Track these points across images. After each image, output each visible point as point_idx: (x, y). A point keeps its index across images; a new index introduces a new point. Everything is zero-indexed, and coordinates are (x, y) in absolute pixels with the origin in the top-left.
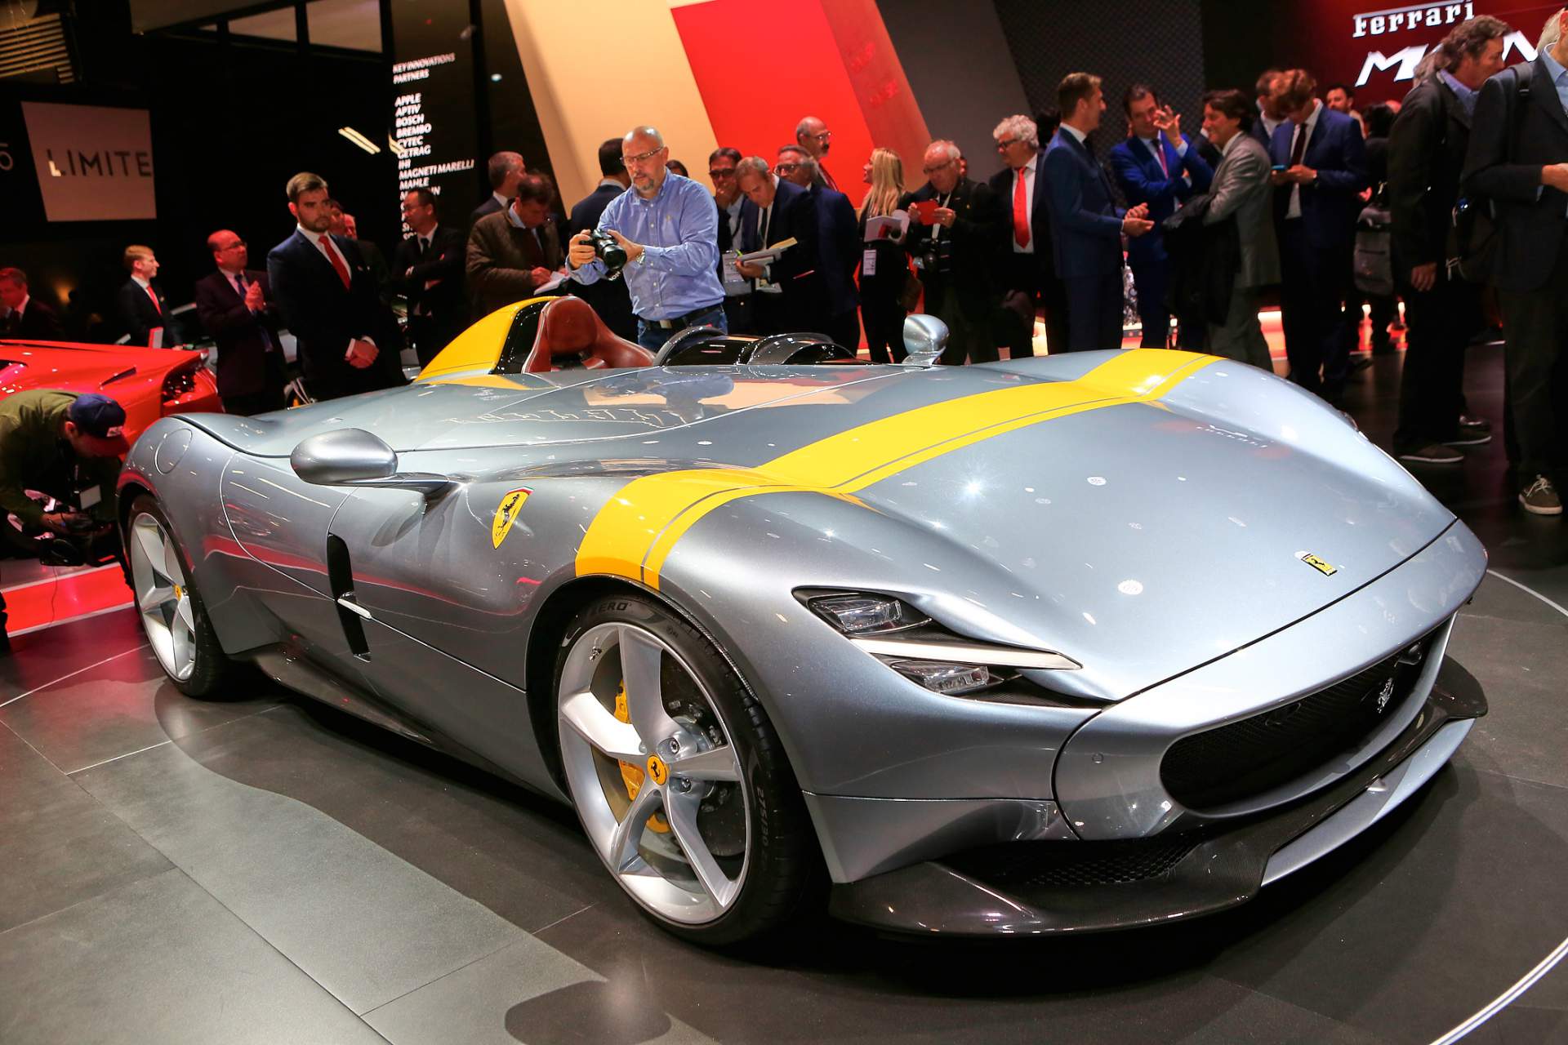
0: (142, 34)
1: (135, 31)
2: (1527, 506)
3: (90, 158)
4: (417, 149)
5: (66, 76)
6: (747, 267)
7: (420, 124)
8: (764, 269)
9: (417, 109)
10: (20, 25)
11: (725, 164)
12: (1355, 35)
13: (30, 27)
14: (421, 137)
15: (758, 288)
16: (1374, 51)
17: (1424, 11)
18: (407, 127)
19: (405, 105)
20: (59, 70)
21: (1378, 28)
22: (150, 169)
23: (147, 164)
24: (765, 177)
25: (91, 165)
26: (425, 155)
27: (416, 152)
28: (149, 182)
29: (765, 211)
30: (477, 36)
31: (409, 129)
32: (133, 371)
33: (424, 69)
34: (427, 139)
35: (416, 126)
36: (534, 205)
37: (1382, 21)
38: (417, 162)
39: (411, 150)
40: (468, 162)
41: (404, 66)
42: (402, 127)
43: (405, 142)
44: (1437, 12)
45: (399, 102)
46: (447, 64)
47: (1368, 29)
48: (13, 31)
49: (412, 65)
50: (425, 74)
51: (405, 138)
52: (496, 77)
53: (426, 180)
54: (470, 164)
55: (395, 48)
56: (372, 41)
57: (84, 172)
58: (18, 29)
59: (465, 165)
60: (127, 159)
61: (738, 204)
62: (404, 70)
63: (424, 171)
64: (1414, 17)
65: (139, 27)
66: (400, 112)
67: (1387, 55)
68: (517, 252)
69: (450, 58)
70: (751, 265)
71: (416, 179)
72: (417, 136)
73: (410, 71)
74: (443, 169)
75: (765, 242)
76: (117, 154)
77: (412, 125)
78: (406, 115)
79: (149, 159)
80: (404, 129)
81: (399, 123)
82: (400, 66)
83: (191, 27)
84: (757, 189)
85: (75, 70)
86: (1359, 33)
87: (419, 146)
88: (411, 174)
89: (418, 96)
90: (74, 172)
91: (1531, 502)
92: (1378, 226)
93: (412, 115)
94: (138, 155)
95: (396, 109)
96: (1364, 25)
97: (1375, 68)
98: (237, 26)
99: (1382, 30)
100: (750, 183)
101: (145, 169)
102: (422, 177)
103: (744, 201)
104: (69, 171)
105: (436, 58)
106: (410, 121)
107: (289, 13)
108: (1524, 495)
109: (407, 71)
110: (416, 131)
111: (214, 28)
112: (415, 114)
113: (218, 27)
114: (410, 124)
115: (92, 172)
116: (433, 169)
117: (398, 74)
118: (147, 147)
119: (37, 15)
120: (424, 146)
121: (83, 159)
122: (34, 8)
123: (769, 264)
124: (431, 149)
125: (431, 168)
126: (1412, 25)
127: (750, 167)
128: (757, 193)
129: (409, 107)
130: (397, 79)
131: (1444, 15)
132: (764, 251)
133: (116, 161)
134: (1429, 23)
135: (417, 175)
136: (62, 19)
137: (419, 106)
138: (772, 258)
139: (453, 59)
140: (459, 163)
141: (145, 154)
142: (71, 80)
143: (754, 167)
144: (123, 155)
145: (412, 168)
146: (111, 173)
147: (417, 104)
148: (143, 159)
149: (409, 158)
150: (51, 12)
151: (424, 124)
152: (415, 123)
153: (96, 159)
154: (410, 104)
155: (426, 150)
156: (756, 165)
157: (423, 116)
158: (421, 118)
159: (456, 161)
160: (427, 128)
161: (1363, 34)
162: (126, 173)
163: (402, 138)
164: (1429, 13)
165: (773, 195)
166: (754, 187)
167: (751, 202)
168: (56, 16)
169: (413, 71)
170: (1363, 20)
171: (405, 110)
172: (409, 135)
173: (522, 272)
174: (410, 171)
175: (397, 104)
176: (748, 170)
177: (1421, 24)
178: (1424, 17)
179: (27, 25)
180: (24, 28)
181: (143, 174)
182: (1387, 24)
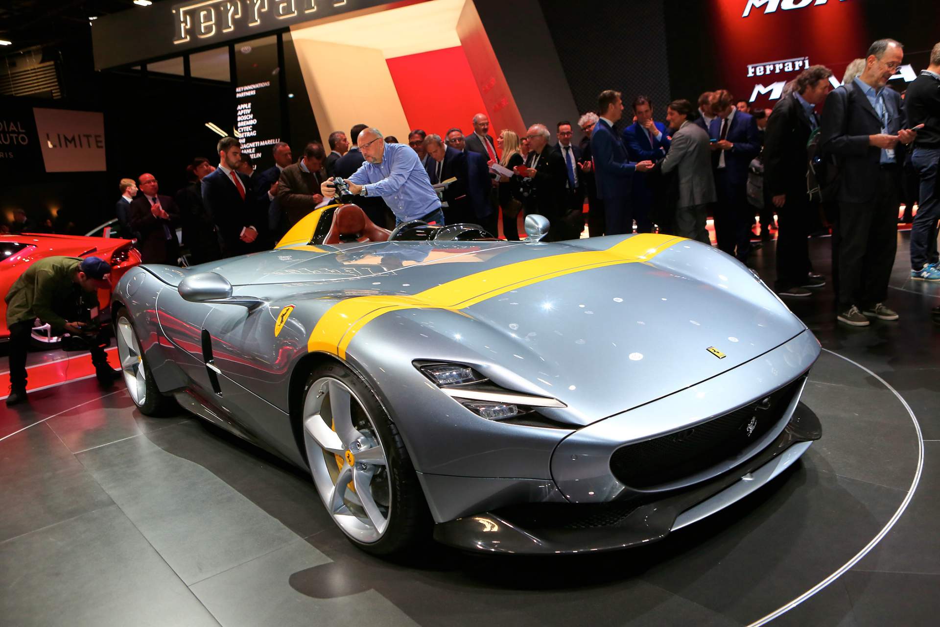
0: (100, 71)
1: (96, 70)
2: (845, 321)
3: (70, 138)
4: (249, 133)
5: (57, 95)
7: (251, 119)
9: (249, 111)
10: (32, 68)
11: (417, 138)
12: (749, 75)
13: (38, 68)
14: (251, 127)
16: (758, 84)
17: (784, 64)
18: (244, 121)
19: (243, 109)
20: (53, 91)
21: (760, 72)
22: (103, 144)
23: (101, 142)
24: (440, 145)
25: (70, 142)
26: (253, 136)
27: (248, 134)
28: (102, 152)
29: (440, 163)
30: (282, 73)
31: (245, 122)
32: (95, 250)
33: (253, 90)
34: (254, 127)
35: (248, 120)
36: (315, 160)
37: (762, 69)
38: (249, 140)
39: (245, 133)
40: (276, 140)
41: (242, 88)
42: (241, 121)
43: (242, 129)
44: (790, 64)
45: (239, 107)
46: (266, 87)
47: (755, 72)
48: (29, 70)
49: (246, 88)
50: (253, 93)
51: (242, 127)
52: (291, 96)
53: (254, 149)
54: (278, 141)
55: (237, 80)
56: (226, 77)
57: (67, 146)
58: (31, 70)
59: (275, 141)
60: (90, 139)
62: (242, 90)
63: (253, 145)
64: (779, 67)
65: (98, 67)
66: (239, 113)
67: (765, 86)
68: (305, 185)
69: (267, 84)
71: (248, 149)
72: (249, 126)
73: (246, 91)
74: (262, 143)
75: (440, 180)
76: (84, 136)
77: (246, 120)
78: (243, 115)
79: (103, 139)
80: (242, 122)
81: (239, 119)
82: (240, 89)
83: (127, 67)
84: (435, 152)
85: (62, 91)
86: (750, 74)
87: (250, 131)
88: (245, 146)
89: (250, 104)
90: (61, 146)
93: (246, 114)
94: (96, 136)
95: (237, 111)
96: (753, 70)
97: (759, 93)
98: (152, 67)
99: (762, 73)
100: (431, 148)
101: (99, 144)
102: (251, 148)
103: (428, 158)
104: (58, 145)
105: (259, 84)
106: (245, 117)
107: (180, 60)
109: (244, 91)
110: (248, 123)
111: (139, 68)
112: (248, 114)
113: (141, 68)
114: (245, 119)
115: (70, 145)
116: (257, 144)
117: (239, 93)
118: (101, 131)
119: (42, 61)
120: (252, 131)
121: (66, 138)
122: (40, 57)
123: (442, 191)
124: (257, 133)
125: (256, 143)
126: (777, 71)
127: (432, 140)
129: (245, 110)
130: (238, 95)
131: (794, 66)
132: (439, 184)
133: (84, 140)
134: (786, 70)
135: (249, 147)
136: (55, 64)
137: (250, 110)
138: (443, 188)
139: (269, 85)
140: (271, 140)
141: (99, 136)
142: (60, 97)
143: (434, 139)
144: (88, 136)
145: (246, 143)
146: (81, 145)
147: (249, 109)
148: (99, 139)
149: (245, 137)
150: (49, 60)
151: (253, 119)
152: (248, 119)
153: (73, 139)
154: (245, 109)
155: (254, 134)
156: (435, 138)
157: (252, 115)
158: (251, 116)
159: (270, 140)
160: (254, 122)
161: (752, 75)
162: (89, 146)
163: (241, 127)
164: (786, 64)
165: (444, 155)
166: (434, 150)
167: (432, 158)
168: (52, 63)
169: (247, 91)
170: (752, 68)
171: (242, 112)
172: (245, 125)
173: (307, 196)
174: (245, 145)
175: (238, 109)
176: (431, 141)
177: (782, 70)
178: (784, 67)
179: (36, 67)
180: (35, 69)
181: (98, 147)
182: (765, 70)
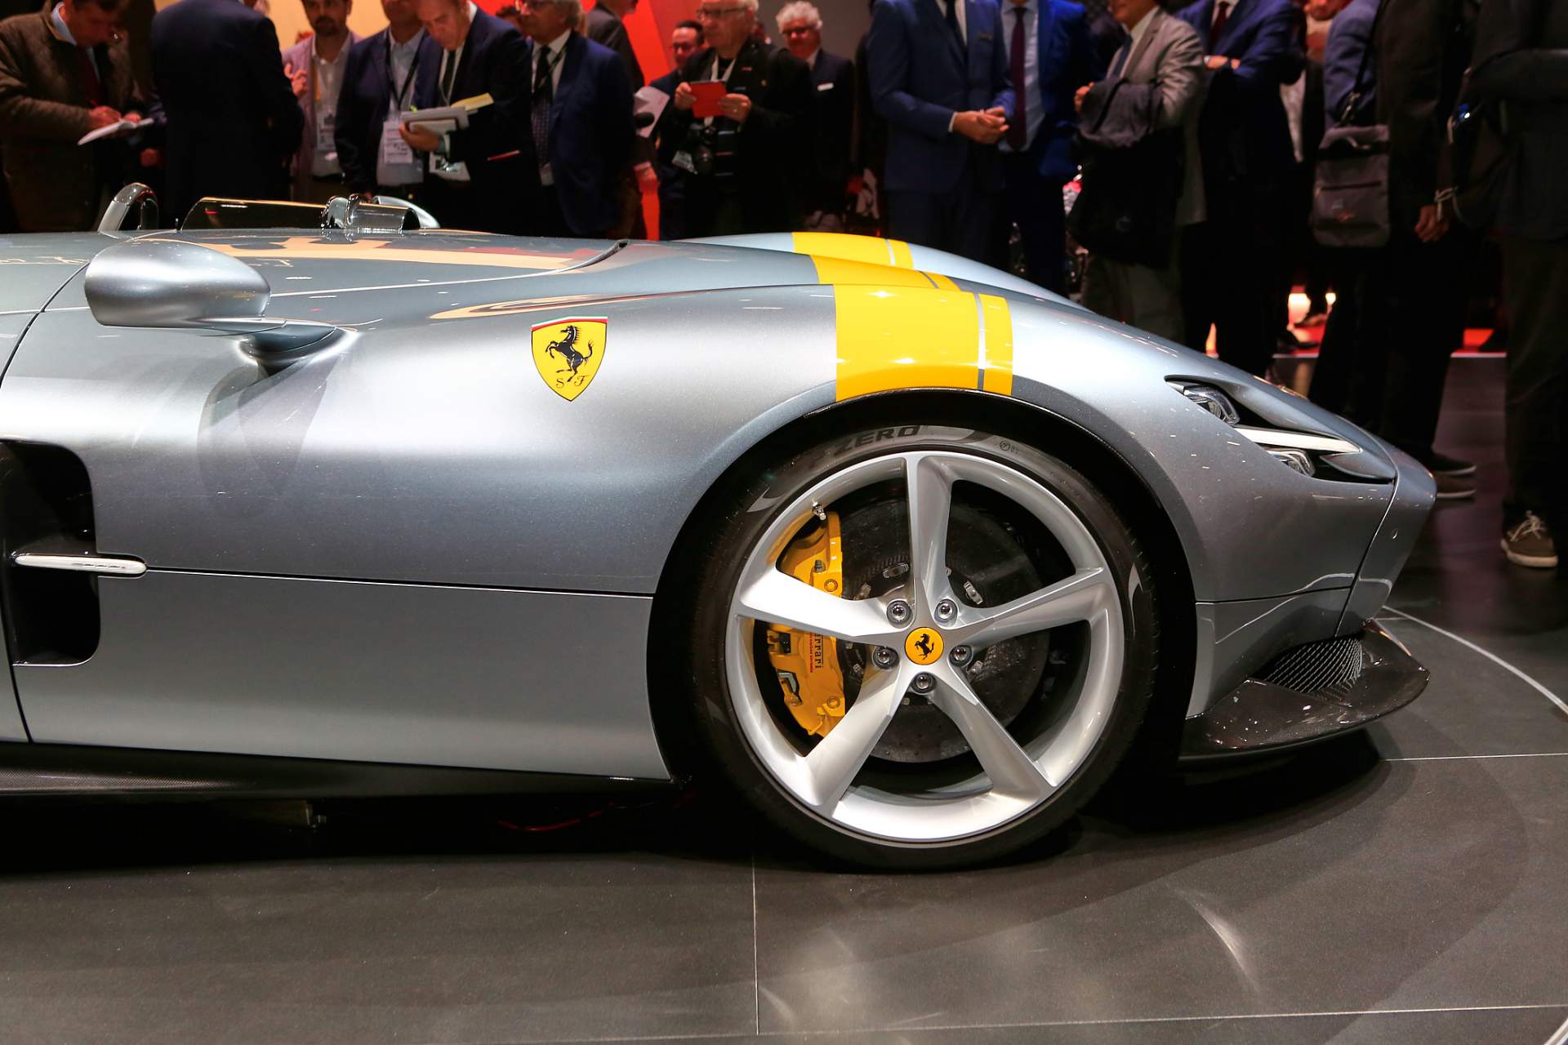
2: (1510, 554)
6: (415, 133)
8: (441, 139)
15: (433, 169)
29: (452, 55)
36: (94, 10)
61: (413, 44)
70: (420, 131)
75: (448, 95)
91: (1515, 548)
92: (1366, 147)
103: (422, 39)
108: (1508, 539)
128: (441, 26)
132: (445, 109)
138: (453, 122)
165: (464, 32)
167: (433, 40)
